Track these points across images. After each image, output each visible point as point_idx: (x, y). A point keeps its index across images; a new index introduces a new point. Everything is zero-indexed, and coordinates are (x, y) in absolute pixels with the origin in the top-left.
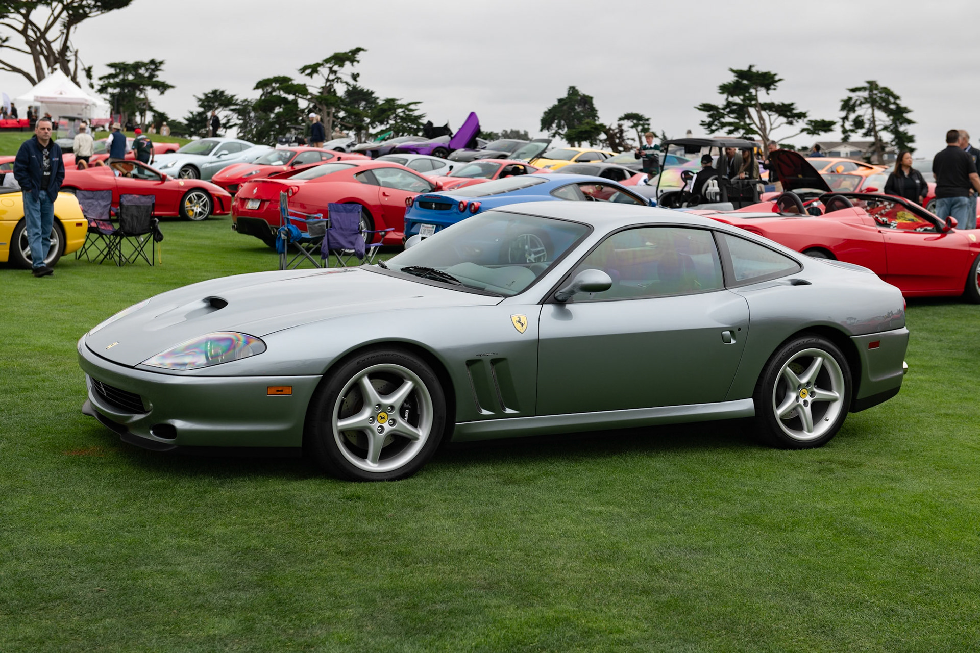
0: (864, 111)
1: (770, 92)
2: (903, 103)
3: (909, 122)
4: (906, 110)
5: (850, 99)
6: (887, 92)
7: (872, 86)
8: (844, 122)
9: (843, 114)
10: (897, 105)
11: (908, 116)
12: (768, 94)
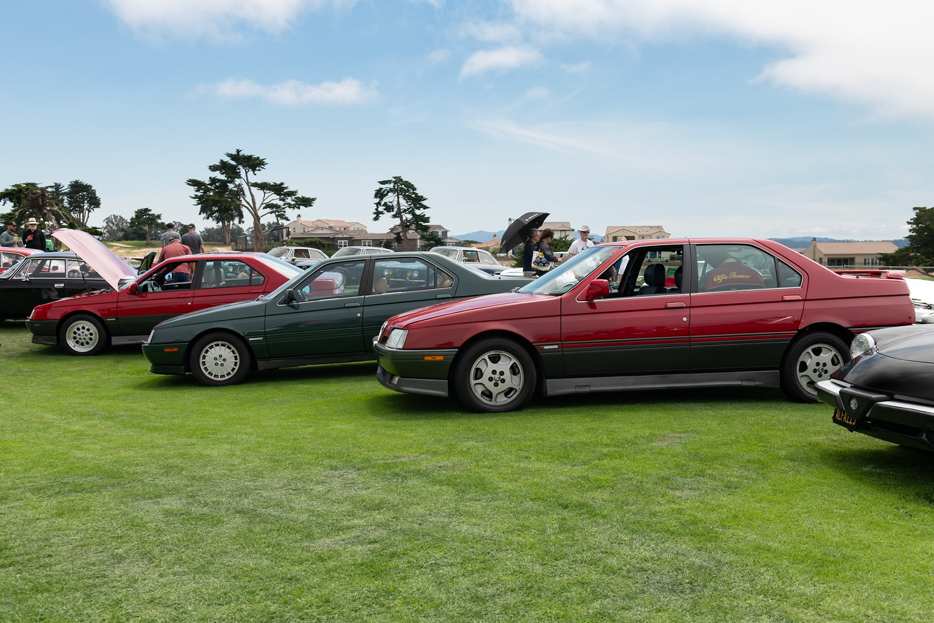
0: (391, 198)
1: (256, 172)
2: (420, 192)
3: (425, 207)
4: (422, 198)
5: (381, 189)
6: (409, 186)
7: (398, 180)
8: (378, 207)
9: (377, 200)
10: (416, 194)
11: (424, 203)
12: (255, 174)
